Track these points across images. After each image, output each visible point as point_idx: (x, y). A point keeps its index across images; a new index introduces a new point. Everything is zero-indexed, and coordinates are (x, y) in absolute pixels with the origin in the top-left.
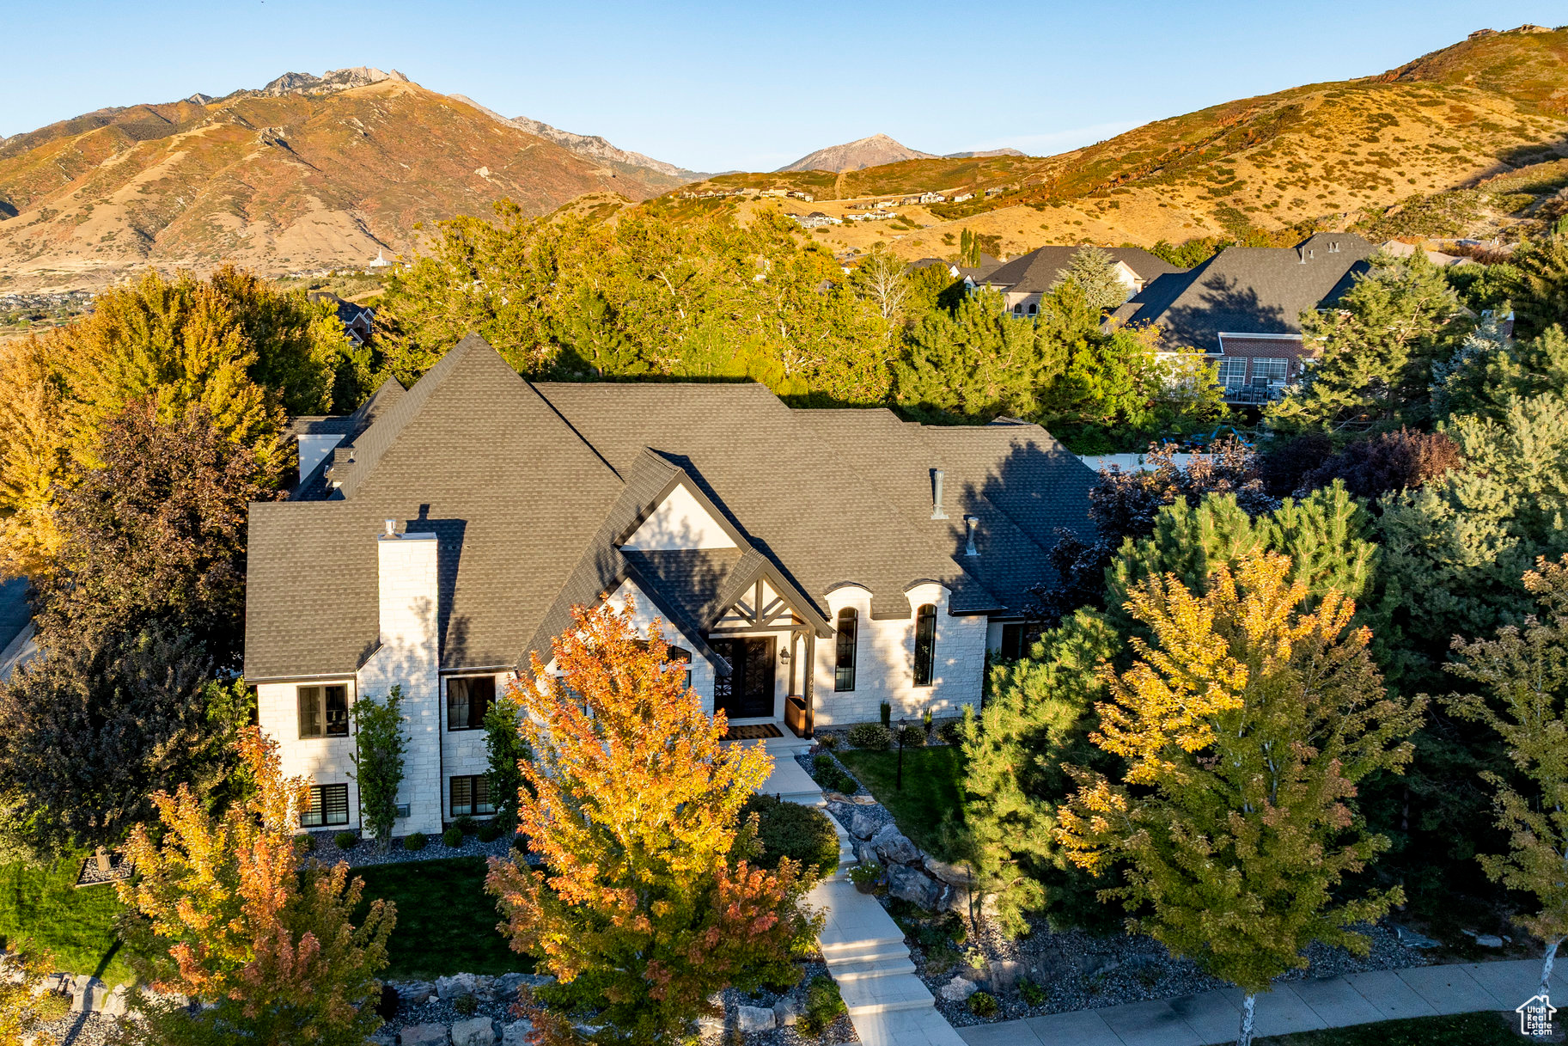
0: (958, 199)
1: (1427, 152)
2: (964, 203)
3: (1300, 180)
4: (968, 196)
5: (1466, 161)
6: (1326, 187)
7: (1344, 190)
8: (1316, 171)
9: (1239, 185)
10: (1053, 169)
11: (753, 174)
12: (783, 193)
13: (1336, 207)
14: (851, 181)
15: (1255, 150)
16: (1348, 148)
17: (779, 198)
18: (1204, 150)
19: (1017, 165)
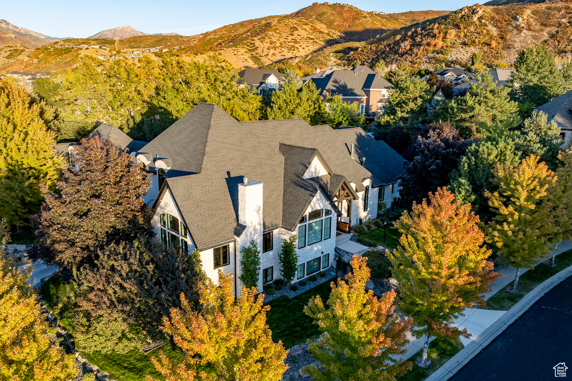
0: (164, 51)
1: (306, 39)
2: (166, 52)
3: (274, 47)
4: (167, 50)
5: (317, 43)
6: (281, 49)
7: (286, 50)
8: (278, 44)
9: (257, 48)
10: (194, 41)
11: (81, 39)
12: (97, 47)
13: (285, 56)
14: (121, 43)
15: (260, 37)
16: (286, 37)
17: (96, 49)
18: (244, 36)
19: (181, 39)
